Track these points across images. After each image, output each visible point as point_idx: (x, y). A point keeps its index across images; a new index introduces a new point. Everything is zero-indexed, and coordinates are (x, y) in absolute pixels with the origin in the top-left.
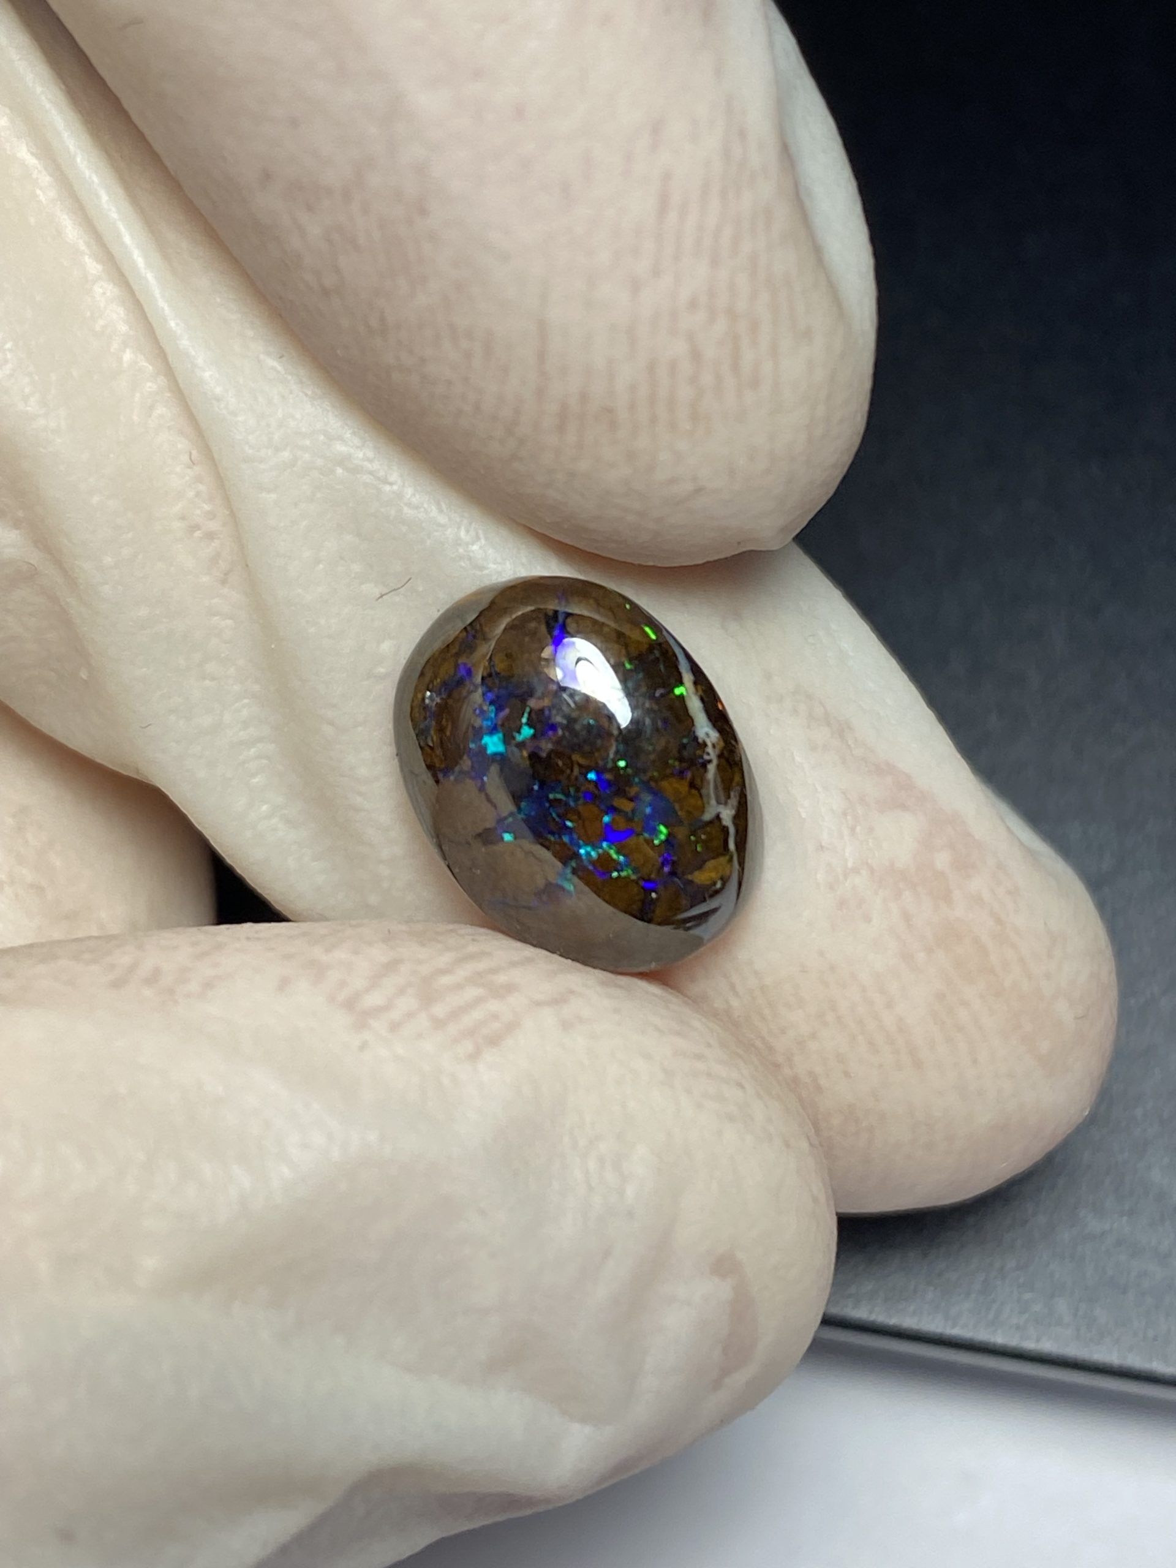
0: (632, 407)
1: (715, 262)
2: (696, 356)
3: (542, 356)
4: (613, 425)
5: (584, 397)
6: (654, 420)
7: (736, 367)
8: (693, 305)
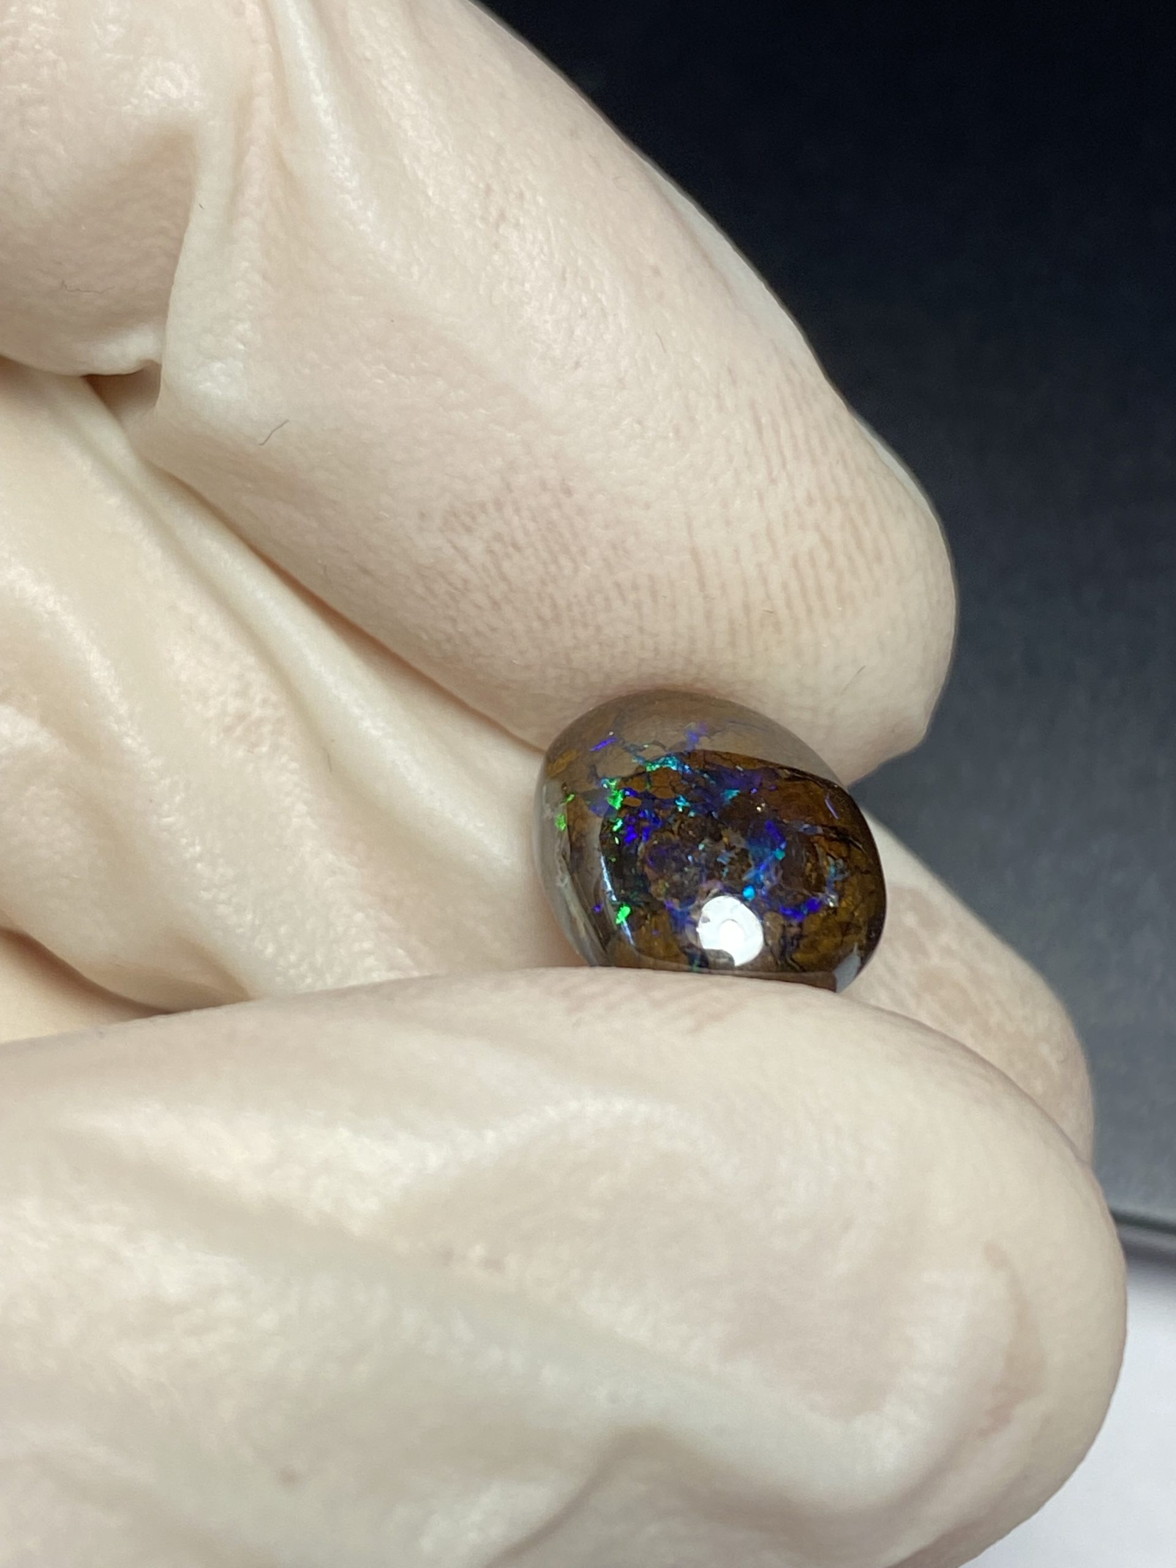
0: (789, 605)
1: (814, 462)
2: (827, 543)
3: (702, 584)
4: (777, 627)
5: (747, 608)
6: (810, 611)
7: (859, 545)
8: (810, 501)
